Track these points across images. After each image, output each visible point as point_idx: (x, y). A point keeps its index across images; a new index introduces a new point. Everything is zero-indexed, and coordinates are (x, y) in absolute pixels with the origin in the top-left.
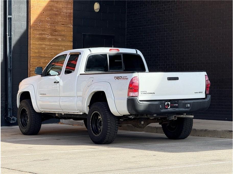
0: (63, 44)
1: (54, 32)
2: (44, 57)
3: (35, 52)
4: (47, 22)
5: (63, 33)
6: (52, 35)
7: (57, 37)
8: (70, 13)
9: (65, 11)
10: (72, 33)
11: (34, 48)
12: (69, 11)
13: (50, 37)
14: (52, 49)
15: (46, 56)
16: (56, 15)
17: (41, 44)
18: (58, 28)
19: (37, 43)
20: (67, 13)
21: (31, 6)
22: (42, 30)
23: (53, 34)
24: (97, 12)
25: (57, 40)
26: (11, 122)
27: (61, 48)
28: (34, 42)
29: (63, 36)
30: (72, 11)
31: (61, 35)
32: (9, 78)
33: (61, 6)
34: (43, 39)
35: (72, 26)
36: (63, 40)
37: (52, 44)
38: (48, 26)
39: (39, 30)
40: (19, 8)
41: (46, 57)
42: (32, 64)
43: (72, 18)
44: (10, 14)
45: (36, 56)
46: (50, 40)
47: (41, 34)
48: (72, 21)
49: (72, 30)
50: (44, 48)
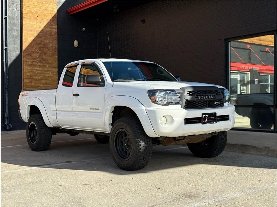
0: (50, 69)
1: (42, 60)
2: (35, 79)
3: (28, 75)
4: (37, 53)
5: (50, 61)
6: (41, 62)
7: (45, 64)
8: (55, 47)
9: (51, 45)
10: (57, 62)
11: (26, 72)
12: (54, 45)
13: (39, 64)
14: (41, 73)
15: (37, 78)
16: (44, 47)
17: (32, 69)
18: (46, 57)
19: (29, 68)
20: (52, 47)
21: (24, 40)
22: (33, 59)
23: (42, 62)
25: (45, 66)
26: (7, 128)
27: (48, 72)
28: (27, 68)
29: (50, 63)
30: (57, 46)
31: (48, 63)
32: (6, 95)
33: (48, 41)
34: (34, 66)
35: (57, 57)
36: (50, 67)
37: (41, 69)
38: (38, 56)
39: (30, 59)
40: (14, 42)
41: (36, 79)
42: (25, 84)
43: (57, 51)
44: (6, 46)
45: (28, 78)
46: (39, 66)
47: (31, 62)
48: (57, 53)
49: (57, 60)
50: (35, 72)
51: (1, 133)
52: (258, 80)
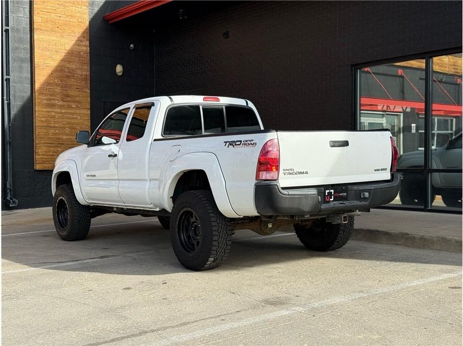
0: (77, 111)
1: (65, 97)
2: (54, 127)
3: (42, 121)
4: (57, 85)
5: (78, 99)
6: (63, 100)
7: (70, 103)
8: (86, 75)
9: (79, 72)
10: (89, 99)
11: (40, 116)
12: (84, 73)
13: (61, 103)
14: (63, 117)
15: (56, 125)
16: (68, 77)
17: (50, 112)
18: (72, 93)
19: (45, 110)
20: (82, 75)
21: (36, 66)
22: (51, 95)
23: (66, 100)
24: (121, 76)
25: (70, 107)
26: (11, 206)
27: (75, 116)
28: (40, 109)
29: (78, 102)
30: (88, 73)
31: (75, 102)
32: (9, 152)
33: (74, 66)
34: (53, 106)
35: (88, 91)
36: (77, 108)
37: (63, 111)
38: (58, 90)
39: (46, 95)
40: (21, 68)
41: (57, 127)
42: (38, 135)
43: (89, 82)
44: (8, 74)
45: (43, 126)
46: (61, 107)
47: (48, 100)
48: (89, 85)
49: (89, 96)
50: (54, 117)
51: (2, 213)
52: (416, 126)
